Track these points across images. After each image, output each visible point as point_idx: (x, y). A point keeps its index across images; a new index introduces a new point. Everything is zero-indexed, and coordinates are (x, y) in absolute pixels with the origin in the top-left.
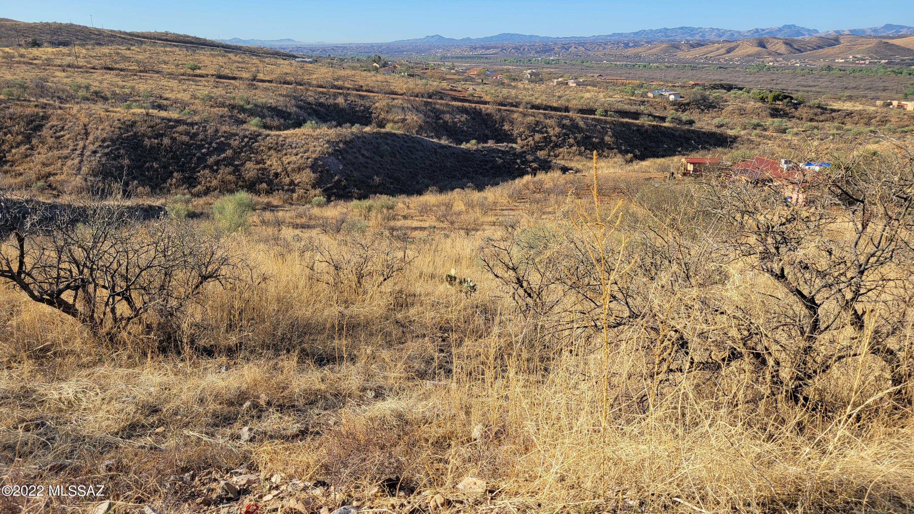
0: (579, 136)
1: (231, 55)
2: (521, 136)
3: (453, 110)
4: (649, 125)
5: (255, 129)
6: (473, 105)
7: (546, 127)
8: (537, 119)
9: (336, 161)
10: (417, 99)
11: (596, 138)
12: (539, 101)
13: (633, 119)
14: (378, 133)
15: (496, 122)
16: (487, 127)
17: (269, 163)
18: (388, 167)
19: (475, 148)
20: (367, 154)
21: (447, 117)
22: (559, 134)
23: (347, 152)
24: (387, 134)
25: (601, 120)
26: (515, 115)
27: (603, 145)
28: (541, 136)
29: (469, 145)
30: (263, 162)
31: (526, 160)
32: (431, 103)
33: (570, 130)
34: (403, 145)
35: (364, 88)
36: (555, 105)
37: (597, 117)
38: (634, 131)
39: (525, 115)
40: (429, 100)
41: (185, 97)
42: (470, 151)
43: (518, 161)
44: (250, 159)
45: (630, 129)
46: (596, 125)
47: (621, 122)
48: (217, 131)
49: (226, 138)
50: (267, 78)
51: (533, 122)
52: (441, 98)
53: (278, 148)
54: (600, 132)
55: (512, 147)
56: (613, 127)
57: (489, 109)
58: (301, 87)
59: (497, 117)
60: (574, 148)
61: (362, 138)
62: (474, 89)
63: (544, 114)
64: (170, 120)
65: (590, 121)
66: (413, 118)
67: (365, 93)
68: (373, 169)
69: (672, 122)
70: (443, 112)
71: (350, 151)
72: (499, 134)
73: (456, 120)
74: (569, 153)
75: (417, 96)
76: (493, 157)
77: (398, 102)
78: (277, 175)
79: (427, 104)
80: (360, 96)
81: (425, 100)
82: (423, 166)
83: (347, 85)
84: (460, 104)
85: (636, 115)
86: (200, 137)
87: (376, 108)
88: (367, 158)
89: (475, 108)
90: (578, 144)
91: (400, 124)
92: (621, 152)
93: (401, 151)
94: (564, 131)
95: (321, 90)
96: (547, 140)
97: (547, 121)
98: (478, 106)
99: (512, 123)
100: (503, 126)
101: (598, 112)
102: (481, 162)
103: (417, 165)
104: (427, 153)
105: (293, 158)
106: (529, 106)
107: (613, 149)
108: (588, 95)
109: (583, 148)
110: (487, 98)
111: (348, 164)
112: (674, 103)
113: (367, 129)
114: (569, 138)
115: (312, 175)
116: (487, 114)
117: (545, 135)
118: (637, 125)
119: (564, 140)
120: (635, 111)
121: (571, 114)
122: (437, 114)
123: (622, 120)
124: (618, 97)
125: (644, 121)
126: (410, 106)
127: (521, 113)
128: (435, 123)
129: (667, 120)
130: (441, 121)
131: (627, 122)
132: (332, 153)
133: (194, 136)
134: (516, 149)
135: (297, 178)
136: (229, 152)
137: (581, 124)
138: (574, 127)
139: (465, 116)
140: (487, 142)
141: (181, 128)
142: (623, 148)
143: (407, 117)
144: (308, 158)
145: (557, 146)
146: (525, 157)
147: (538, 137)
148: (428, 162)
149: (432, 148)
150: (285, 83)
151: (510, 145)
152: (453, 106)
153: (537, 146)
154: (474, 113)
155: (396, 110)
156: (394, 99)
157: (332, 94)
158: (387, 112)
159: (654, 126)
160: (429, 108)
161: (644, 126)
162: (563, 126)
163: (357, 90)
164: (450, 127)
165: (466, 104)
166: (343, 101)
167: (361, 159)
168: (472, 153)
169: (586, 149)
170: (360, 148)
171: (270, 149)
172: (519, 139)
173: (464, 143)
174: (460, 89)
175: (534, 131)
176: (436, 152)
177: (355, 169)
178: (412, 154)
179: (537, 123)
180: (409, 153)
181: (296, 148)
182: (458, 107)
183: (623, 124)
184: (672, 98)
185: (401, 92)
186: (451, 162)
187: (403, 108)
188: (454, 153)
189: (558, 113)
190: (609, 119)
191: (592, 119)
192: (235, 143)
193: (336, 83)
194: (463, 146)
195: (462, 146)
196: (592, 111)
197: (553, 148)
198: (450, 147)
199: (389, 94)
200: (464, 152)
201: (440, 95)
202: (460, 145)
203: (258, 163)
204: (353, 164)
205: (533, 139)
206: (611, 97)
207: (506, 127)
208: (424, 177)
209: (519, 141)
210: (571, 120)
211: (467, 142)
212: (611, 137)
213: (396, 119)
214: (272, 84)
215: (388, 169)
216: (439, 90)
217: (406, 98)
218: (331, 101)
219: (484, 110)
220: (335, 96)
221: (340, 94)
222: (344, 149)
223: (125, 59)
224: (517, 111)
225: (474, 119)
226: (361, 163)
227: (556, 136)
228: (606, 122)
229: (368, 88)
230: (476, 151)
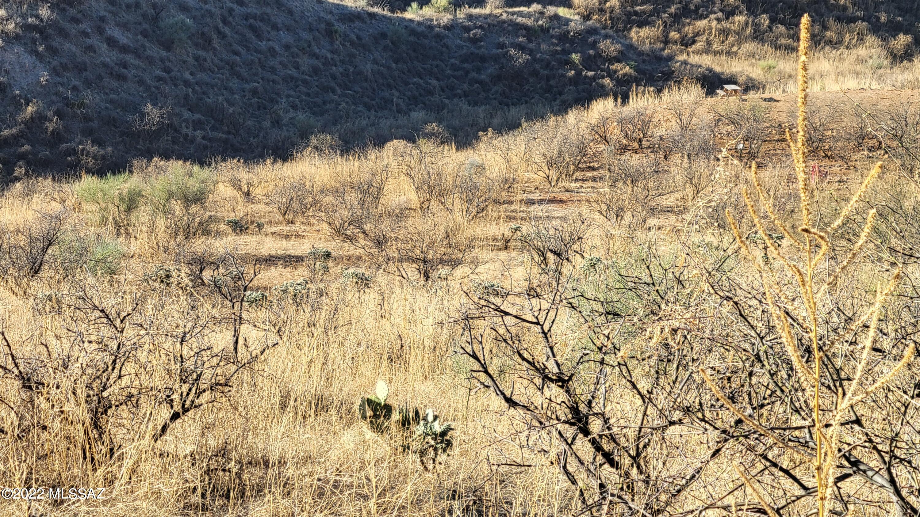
9: (28, 60)
18: (187, 76)
19: (446, 18)
20: (122, 37)
23: (63, 33)
27: (823, 9)
29: (427, 11)
31: (599, 55)
34: (231, 10)
42: (431, 27)
43: (575, 57)
55: (556, 17)
60: (740, 19)
68: (141, 82)
71: (72, 29)
74: (725, 33)
76: (502, 46)
82: (293, 72)
88: (124, 49)
90: (752, 6)
92: (876, 28)
93: (226, 30)
102: (465, 59)
103: (273, 70)
104: (305, 35)
107: (853, 20)
109: (764, 20)
111: (65, 67)
132: (17, 37)
134: (568, 21)
145: (688, 11)
146: (594, 45)
148: (305, 62)
149: (320, 19)
151: (551, 10)
153: (629, 14)
167: (106, 54)
168: (438, 36)
169: (773, 20)
170: (102, 19)
173: (415, 5)
176: (330, 33)
177: (88, 84)
178: (259, 37)
180: (250, 35)
186: (375, 62)
188: (384, 35)
194: (412, 14)
195: (409, 15)
197: (676, 19)
198: (372, 15)
200: (413, 32)
202: (404, 10)
204: (81, 68)
208: (294, 107)
215: (187, 83)
222: (52, 24)
226: (105, 65)
230: (450, 27)
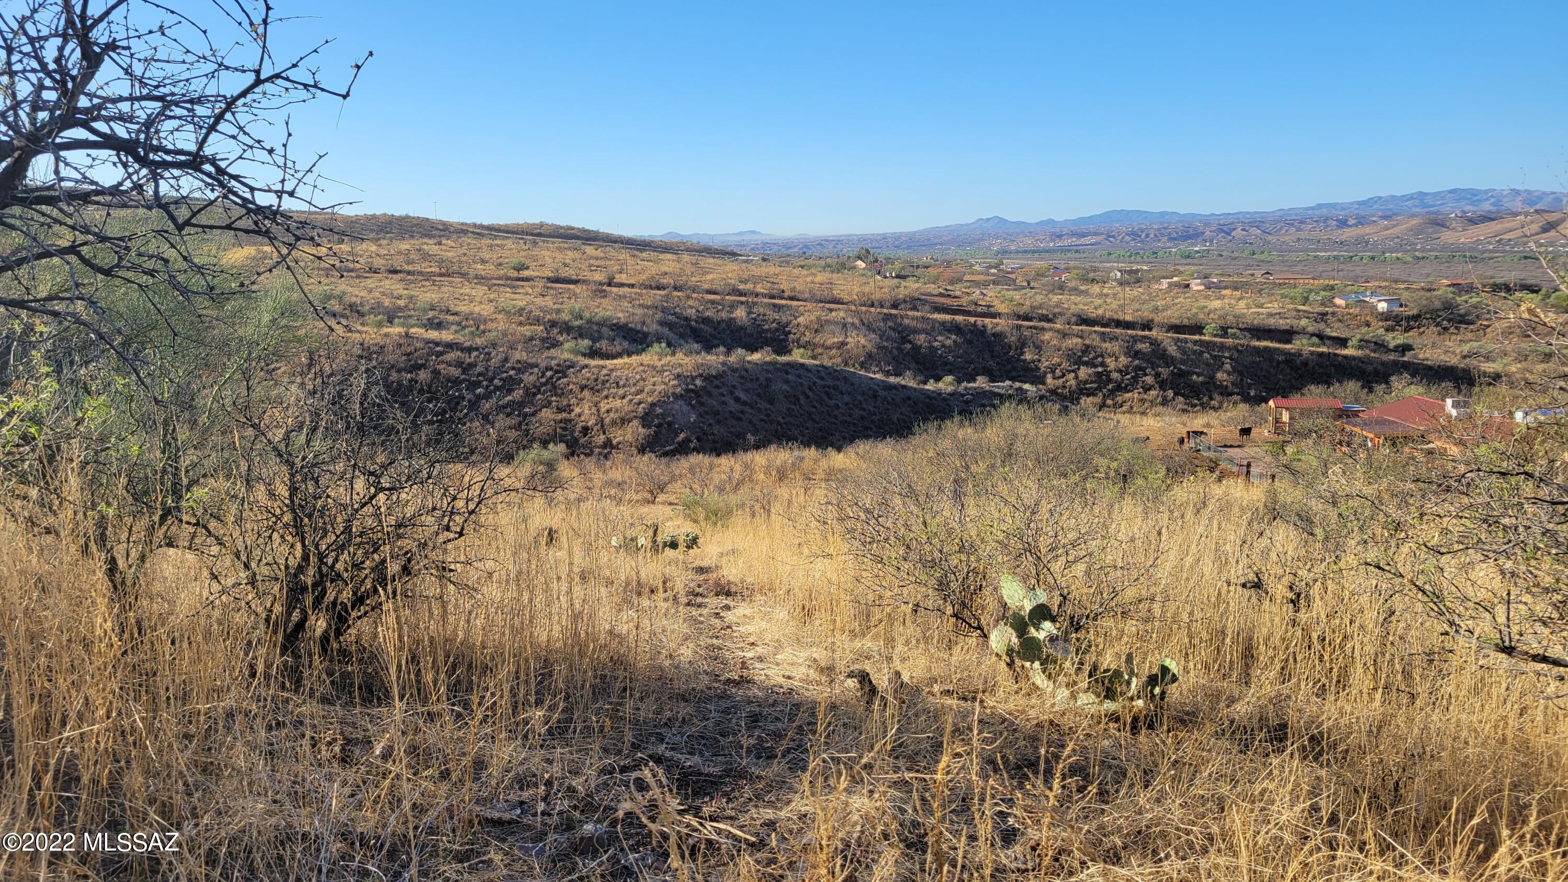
0: (1165, 372)
1: (590, 250)
2: (1053, 372)
3: (933, 328)
4: (1312, 353)
5: (566, 356)
6: (972, 320)
7: (1102, 356)
8: (1087, 342)
9: (686, 408)
10: (872, 310)
11: (1198, 375)
12: (1100, 312)
13: (1280, 342)
14: (774, 364)
15: (1010, 347)
16: (992, 356)
17: (577, 410)
18: (780, 419)
19: (950, 389)
20: (743, 397)
21: (921, 339)
22: (1127, 367)
23: (709, 394)
24: (789, 364)
25: (1214, 344)
26: (1047, 336)
27: (1212, 388)
28: (1091, 371)
29: (941, 385)
30: (568, 409)
32: (895, 316)
33: (1148, 361)
34: (815, 383)
35: (786, 294)
36: (1128, 318)
37: (1207, 338)
38: (1279, 363)
39: (1065, 335)
40: (894, 312)
41: (486, 310)
42: (940, 394)
44: (548, 405)
45: (1271, 360)
46: (1202, 353)
47: (1255, 347)
48: (506, 360)
49: (519, 371)
50: (632, 281)
51: (1079, 347)
52: (914, 308)
53: (595, 387)
54: (1208, 365)
55: (1020, 389)
56: (1236, 355)
57: (1001, 325)
58: (680, 294)
59: (1013, 339)
60: (1153, 393)
61: (743, 373)
62: (982, 293)
63: (1103, 333)
64: (437, 344)
65: (1189, 345)
66: (859, 341)
67: (783, 302)
68: (751, 422)
69: (1360, 347)
70: (915, 331)
71: (715, 392)
72: (1014, 368)
73: (936, 344)
74: (1143, 401)
75: (872, 305)
76: (984, 405)
77: (839, 314)
78: (586, 430)
79: (888, 317)
80: (775, 305)
81: (885, 311)
82: (848, 419)
83: (759, 289)
84: (948, 317)
85: (1287, 335)
86: (479, 369)
87: (798, 325)
88: (745, 403)
89: (975, 325)
90: (1163, 385)
91: (834, 351)
92: (1247, 399)
93: (810, 394)
94: (1137, 362)
95: (712, 297)
96: (1102, 379)
97: (1107, 345)
98: (980, 321)
99: (1039, 348)
100: (1023, 353)
101: (1209, 329)
103: (836, 417)
104: (859, 398)
105: (618, 403)
106: (1074, 319)
107: (1231, 394)
108: (1217, 304)
109: (1170, 394)
110: (1002, 308)
111: (706, 413)
112: (1385, 316)
113: (756, 357)
114: (1146, 375)
115: (641, 430)
116: (994, 335)
117: (1100, 369)
118: (1287, 353)
119: (1135, 379)
120: (1287, 327)
121: (1154, 333)
122: (903, 334)
123: (1257, 343)
124: (1274, 307)
125: (1298, 345)
126: (857, 321)
127: (1058, 331)
128: (898, 349)
129: (1350, 343)
130: (909, 346)
131: (1266, 348)
132: (682, 396)
133: (467, 368)
135: (617, 436)
136: (518, 394)
137: (1172, 350)
138: (1158, 355)
139: (954, 337)
140: (974, 380)
141: (452, 356)
142: (1252, 393)
143: (849, 339)
144: (640, 403)
145: (1120, 388)
147: (1084, 372)
148: (857, 413)
149: (871, 388)
150: (658, 288)
151: (1017, 385)
152: (935, 321)
153: (1081, 390)
154: (971, 332)
155: (832, 327)
156: (831, 310)
157: (727, 303)
158: (816, 331)
159: (1321, 355)
160: (890, 324)
161: (1300, 355)
162: (1137, 355)
163: (772, 297)
164: (925, 355)
165: (959, 318)
166: (744, 314)
167: (733, 406)
168: (944, 399)
169: (1176, 394)
170: (734, 387)
171: (582, 388)
172: (1049, 376)
173: (932, 381)
174: (958, 293)
175: (1079, 362)
176: (875, 396)
177: (718, 422)
178: (830, 398)
179: (1086, 349)
180: (825, 397)
181: (624, 386)
182: (943, 323)
183: (1258, 351)
184: (1382, 306)
185: (846, 298)
186: (901, 413)
187: (845, 325)
188: (909, 398)
189: (1129, 332)
190: (1229, 341)
191: (1195, 342)
192: (529, 379)
193: (742, 287)
194: (931, 386)
195: (927, 387)
196: (1198, 329)
197: (1112, 392)
198: (907, 387)
199: (829, 302)
200: (928, 397)
201: (914, 302)
202: (925, 383)
203: (560, 410)
204: (717, 413)
205: (1077, 377)
206: (1261, 306)
207: (1028, 356)
209: (1049, 379)
210: (1154, 343)
211: (938, 379)
212: (1229, 374)
213: (829, 343)
214: (634, 290)
215: (779, 423)
216: (916, 295)
217: (853, 308)
218: (724, 315)
219: (990, 326)
220: (733, 306)
221: (742, 303)
222: (703, 388)
223: (426, 256)
224: (1051, 329)
225: (970, 342)
226: (731, 412)
227: (1120, 371)
228: (1222, 347)
229: (793, 294)
230: (951, 395)
